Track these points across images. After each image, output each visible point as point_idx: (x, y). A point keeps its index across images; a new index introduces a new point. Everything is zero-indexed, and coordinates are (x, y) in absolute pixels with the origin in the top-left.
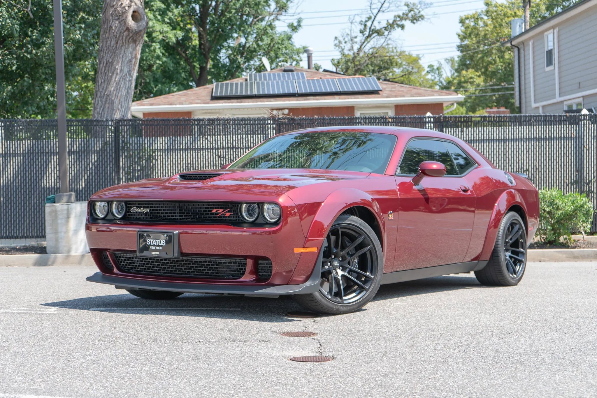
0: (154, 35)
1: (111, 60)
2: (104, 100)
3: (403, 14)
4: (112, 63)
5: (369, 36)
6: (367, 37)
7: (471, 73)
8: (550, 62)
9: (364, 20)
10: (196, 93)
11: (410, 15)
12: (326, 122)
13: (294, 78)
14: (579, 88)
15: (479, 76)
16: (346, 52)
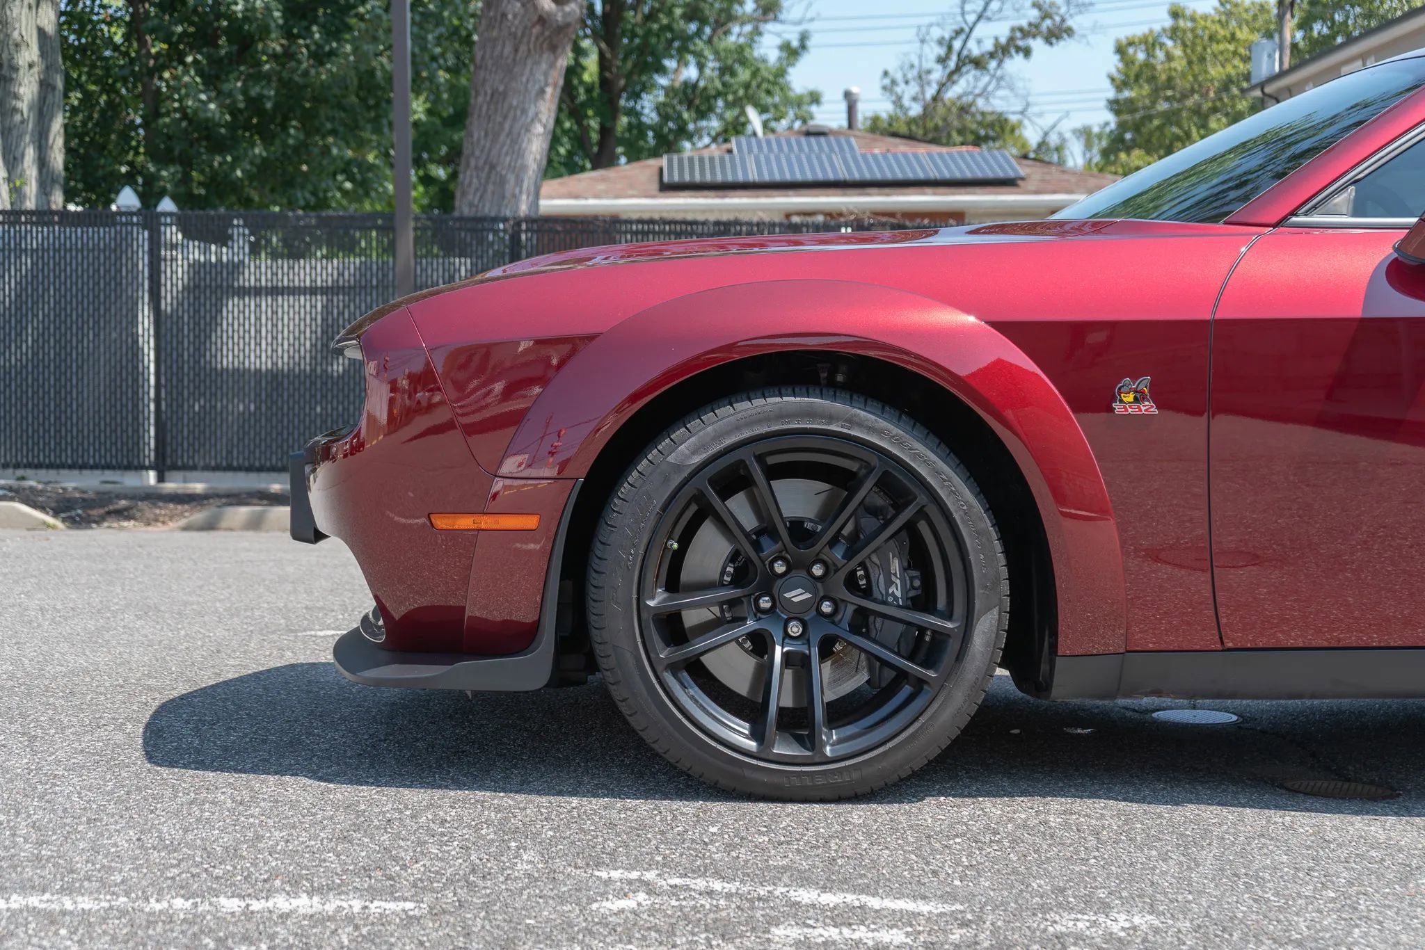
1: (501, 89)
2: (484, 175)
3: (1030, 24)
4: (504, 95)
5: (958, 69)
6: (952, 73)
7: (1139, 158)
9: (947, 36)
10: (626, 177)
11: (1043, 27)
13: (832, 150)
16: (906, 102)
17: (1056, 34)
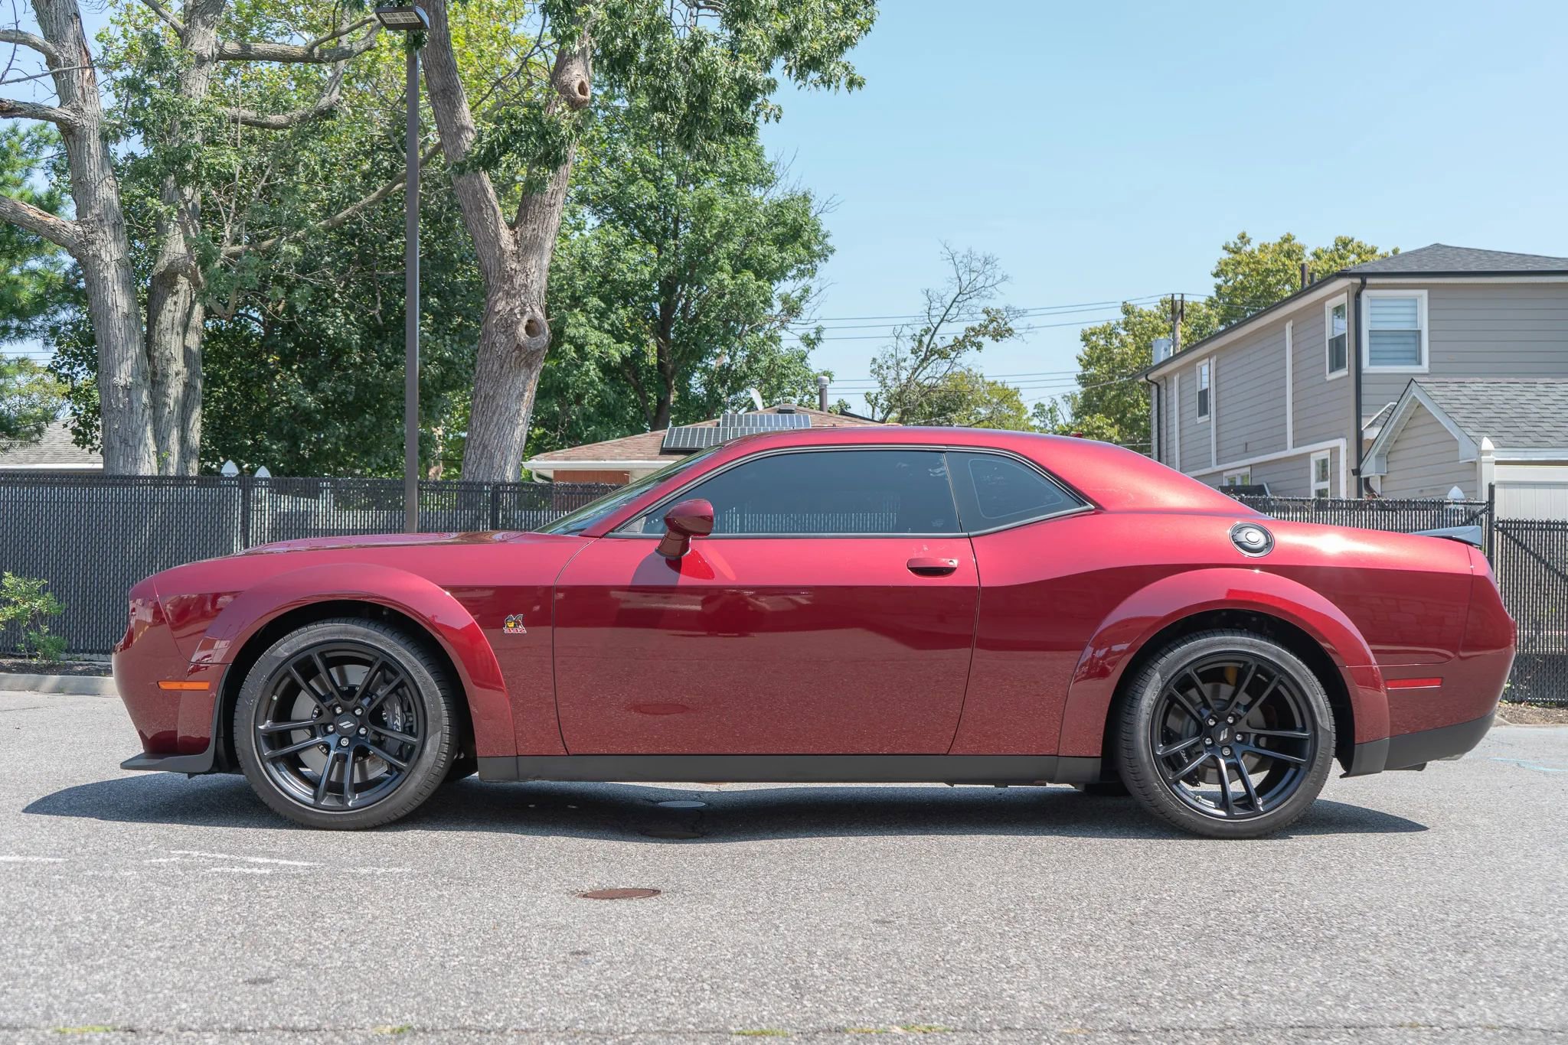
0: (588, 349)
1: (491, 393)
2: (479, 452)
3: (980, 325)
4: (493, 397)
5: (926, 359)
6: (923, 360)
7: (1099, 419)
8: (1203, 410)
9: (918, 334)
10: (639, 443)
11: (991, 327)
13: (792, 424)
14: (1246, 451)
16: (889, 382)
17: (999, 335)
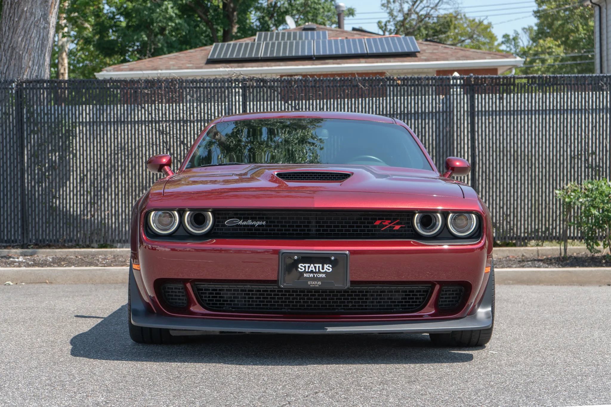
4: (19, 4)
10: (190, 56)
12: (310, 85)
13: (313, 38)
15: (559, 46)
